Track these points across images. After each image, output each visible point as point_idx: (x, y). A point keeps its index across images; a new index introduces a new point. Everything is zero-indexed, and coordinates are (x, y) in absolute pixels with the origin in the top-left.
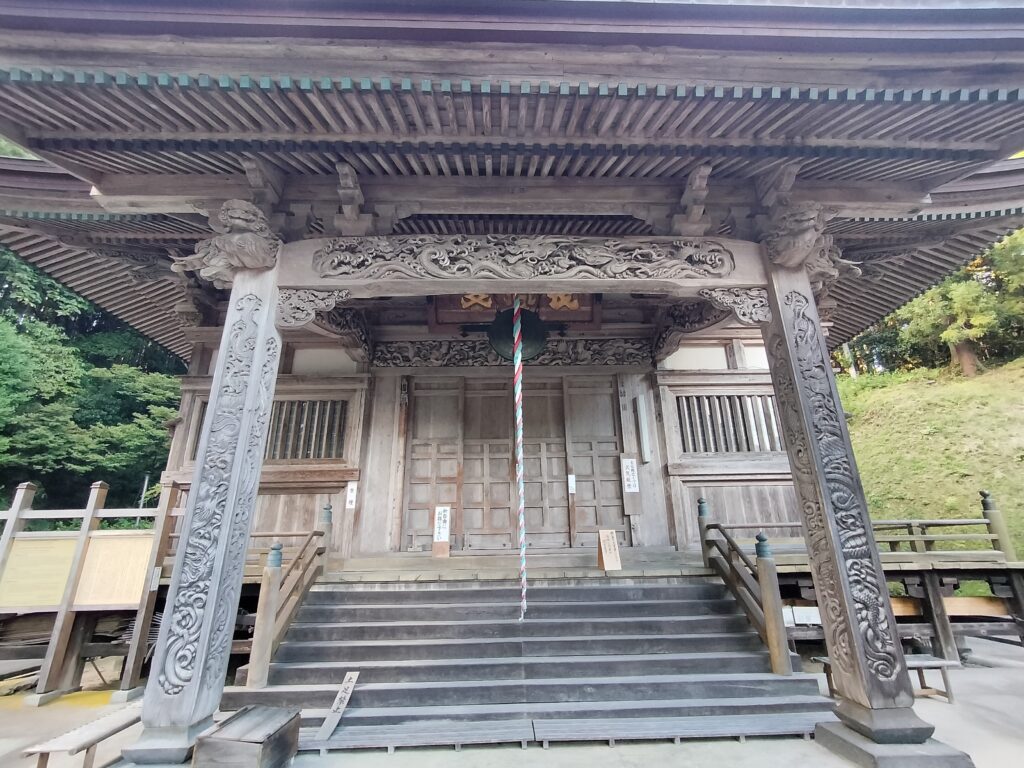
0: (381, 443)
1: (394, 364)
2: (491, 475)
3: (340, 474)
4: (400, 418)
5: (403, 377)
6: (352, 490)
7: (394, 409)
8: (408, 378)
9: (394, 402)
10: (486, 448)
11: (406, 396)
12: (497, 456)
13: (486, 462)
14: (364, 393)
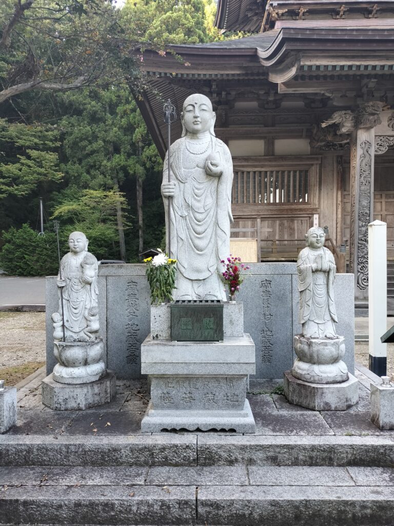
0: (327, 194)
1: (334, 148)
2: (386, 210)
3: (311, 210)
4: (338, 180)
5: (338, 157)
6: (316, 218)
7: (333, 175)
8: (341, 157)
9: (333, 171)
10: (384, 196)
11: (341, 167)
12: (389, 200)
13: (384, 203)
14: (318, 166)
